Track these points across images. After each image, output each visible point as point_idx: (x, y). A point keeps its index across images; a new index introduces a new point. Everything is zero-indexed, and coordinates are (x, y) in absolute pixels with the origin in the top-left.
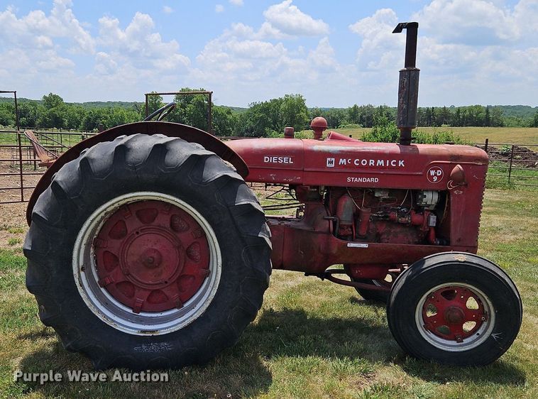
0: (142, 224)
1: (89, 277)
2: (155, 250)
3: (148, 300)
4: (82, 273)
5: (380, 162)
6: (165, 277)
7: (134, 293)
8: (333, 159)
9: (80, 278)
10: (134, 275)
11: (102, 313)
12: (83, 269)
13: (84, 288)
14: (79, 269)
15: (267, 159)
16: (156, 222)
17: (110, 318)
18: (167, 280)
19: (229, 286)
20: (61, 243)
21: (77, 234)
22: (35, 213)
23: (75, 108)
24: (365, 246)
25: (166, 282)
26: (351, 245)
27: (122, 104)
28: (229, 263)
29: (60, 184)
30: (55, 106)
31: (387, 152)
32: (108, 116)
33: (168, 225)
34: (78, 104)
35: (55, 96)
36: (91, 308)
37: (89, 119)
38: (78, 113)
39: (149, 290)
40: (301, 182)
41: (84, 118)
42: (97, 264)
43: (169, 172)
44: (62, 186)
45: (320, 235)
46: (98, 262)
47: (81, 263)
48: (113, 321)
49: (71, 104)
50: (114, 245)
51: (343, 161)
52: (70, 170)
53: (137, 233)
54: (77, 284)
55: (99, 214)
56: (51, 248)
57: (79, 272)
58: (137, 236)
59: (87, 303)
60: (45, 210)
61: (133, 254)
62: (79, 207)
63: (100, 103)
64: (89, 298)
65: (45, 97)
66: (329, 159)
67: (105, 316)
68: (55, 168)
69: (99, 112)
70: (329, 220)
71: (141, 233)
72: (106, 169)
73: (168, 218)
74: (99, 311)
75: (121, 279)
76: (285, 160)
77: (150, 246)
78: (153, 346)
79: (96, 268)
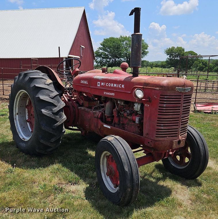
5: (115, 85)
8: (99, 83)
9: (16, 117)
13: (16, 120)
14: (16, 114)
24: (109, 127)
26: (105, 126)
31: (118, 80)
51: (102, 84)
66: (98, 82)
67: (18, 130)
76: (86, 82)
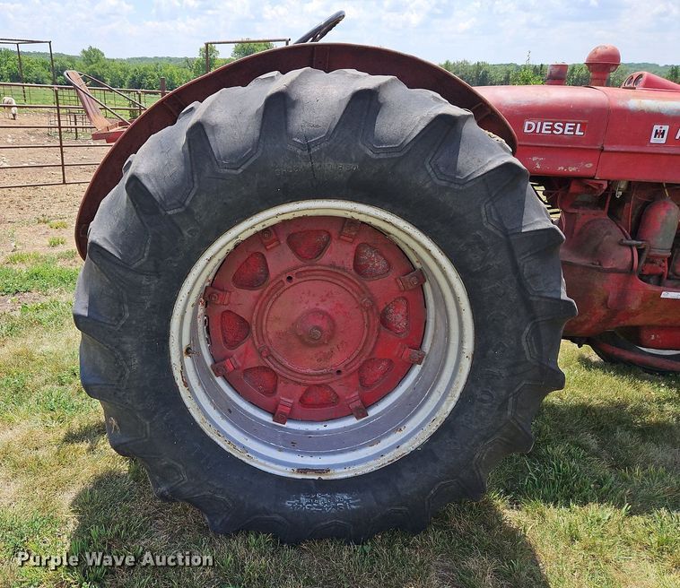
0: (299, 262)
1: (199, 362)
2: (325, 314)
3: (301, 400)
4: (187, 360)
6: (337, 360)
7: (276, 386)
8: (666, 128)
9: (183, 369)
10: (279, 358)
11: (225, 435)
12: (188, 351)
13: (190, 390)
14: (181, 352)
15: (530, 128)
16: (327, 258)
17: (238, 443)
18: (341, 367)
19: (486, 397)
20: (148, 305)
21: (179, 287)
22: (94, 244)
23: (117, 64)
25: (339, 372)
26: (668, 295)
27: (170, 60)
28: (491, 352)
29: (145, 182)
30: (96, 62)
32: (156, 74)
33: (349, 264)
34: (122, 60)
35: (95, 50)
36: (205, 427)
37: (134, 78)
38: (121, 70)
39: (305, 384)
40: (591, 173)
41: (129, 77)
42: (208, 333)
43: (382, 156)
44: (149, 186)
45: (612, 276)
46: (211, 330)
47: (186, 342)
48: (245, 449)
49: (113, 60)
50: (243, 301)
52: (163, 148)
53: (290, 278)
54: (179, 382)
55: (224, 246)
56: (127, 315)
57: (182, 360)
58: (288, 284)
59: (198, 417)
60: (113, 236)
61: (278, 319)
62: (185, 233)
63: (146, 58)
64: (200, 407)
65: (84, 51)
66: (656, 128)
67: (231, 441)
68: (128, 143)
69: (145, 69)
70: (631, 246)
71: (295, 280)
72: (245, 149)
73: (350, 249)
74: (220, 431)
75: (253, 362)
76: (567, 129)
77: (312, 305)
78: (322, 500)
79: (209, 341)
